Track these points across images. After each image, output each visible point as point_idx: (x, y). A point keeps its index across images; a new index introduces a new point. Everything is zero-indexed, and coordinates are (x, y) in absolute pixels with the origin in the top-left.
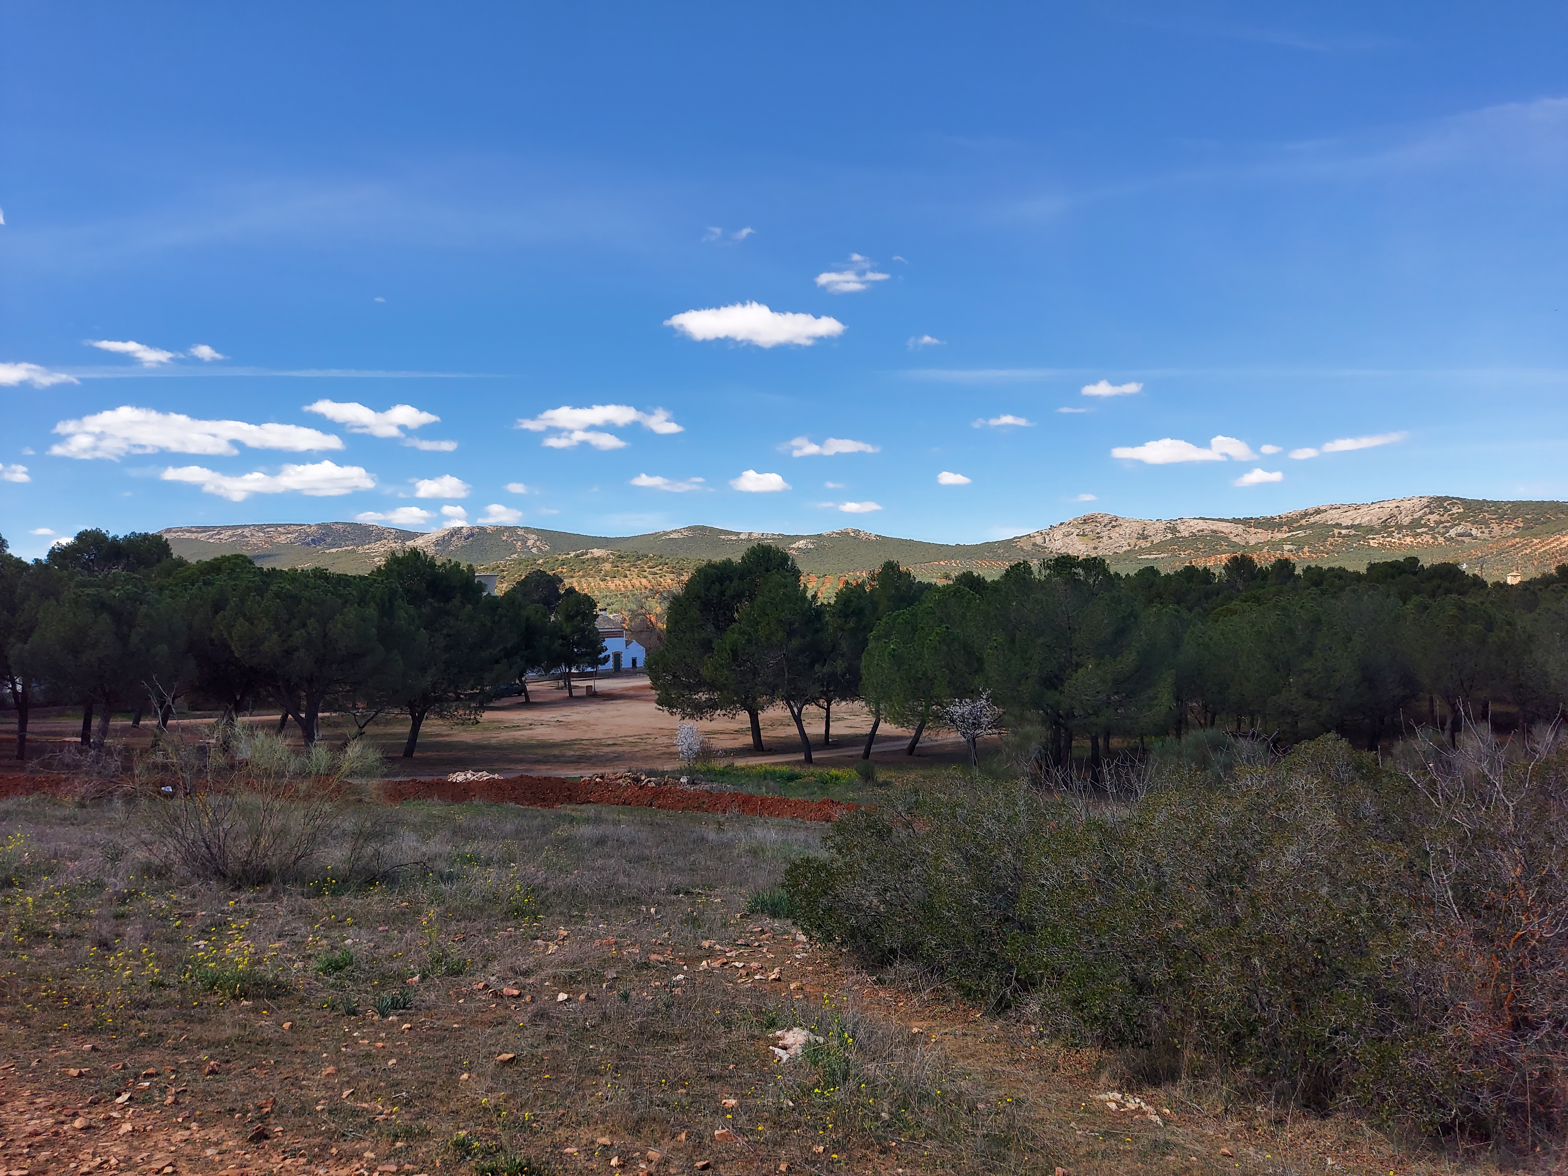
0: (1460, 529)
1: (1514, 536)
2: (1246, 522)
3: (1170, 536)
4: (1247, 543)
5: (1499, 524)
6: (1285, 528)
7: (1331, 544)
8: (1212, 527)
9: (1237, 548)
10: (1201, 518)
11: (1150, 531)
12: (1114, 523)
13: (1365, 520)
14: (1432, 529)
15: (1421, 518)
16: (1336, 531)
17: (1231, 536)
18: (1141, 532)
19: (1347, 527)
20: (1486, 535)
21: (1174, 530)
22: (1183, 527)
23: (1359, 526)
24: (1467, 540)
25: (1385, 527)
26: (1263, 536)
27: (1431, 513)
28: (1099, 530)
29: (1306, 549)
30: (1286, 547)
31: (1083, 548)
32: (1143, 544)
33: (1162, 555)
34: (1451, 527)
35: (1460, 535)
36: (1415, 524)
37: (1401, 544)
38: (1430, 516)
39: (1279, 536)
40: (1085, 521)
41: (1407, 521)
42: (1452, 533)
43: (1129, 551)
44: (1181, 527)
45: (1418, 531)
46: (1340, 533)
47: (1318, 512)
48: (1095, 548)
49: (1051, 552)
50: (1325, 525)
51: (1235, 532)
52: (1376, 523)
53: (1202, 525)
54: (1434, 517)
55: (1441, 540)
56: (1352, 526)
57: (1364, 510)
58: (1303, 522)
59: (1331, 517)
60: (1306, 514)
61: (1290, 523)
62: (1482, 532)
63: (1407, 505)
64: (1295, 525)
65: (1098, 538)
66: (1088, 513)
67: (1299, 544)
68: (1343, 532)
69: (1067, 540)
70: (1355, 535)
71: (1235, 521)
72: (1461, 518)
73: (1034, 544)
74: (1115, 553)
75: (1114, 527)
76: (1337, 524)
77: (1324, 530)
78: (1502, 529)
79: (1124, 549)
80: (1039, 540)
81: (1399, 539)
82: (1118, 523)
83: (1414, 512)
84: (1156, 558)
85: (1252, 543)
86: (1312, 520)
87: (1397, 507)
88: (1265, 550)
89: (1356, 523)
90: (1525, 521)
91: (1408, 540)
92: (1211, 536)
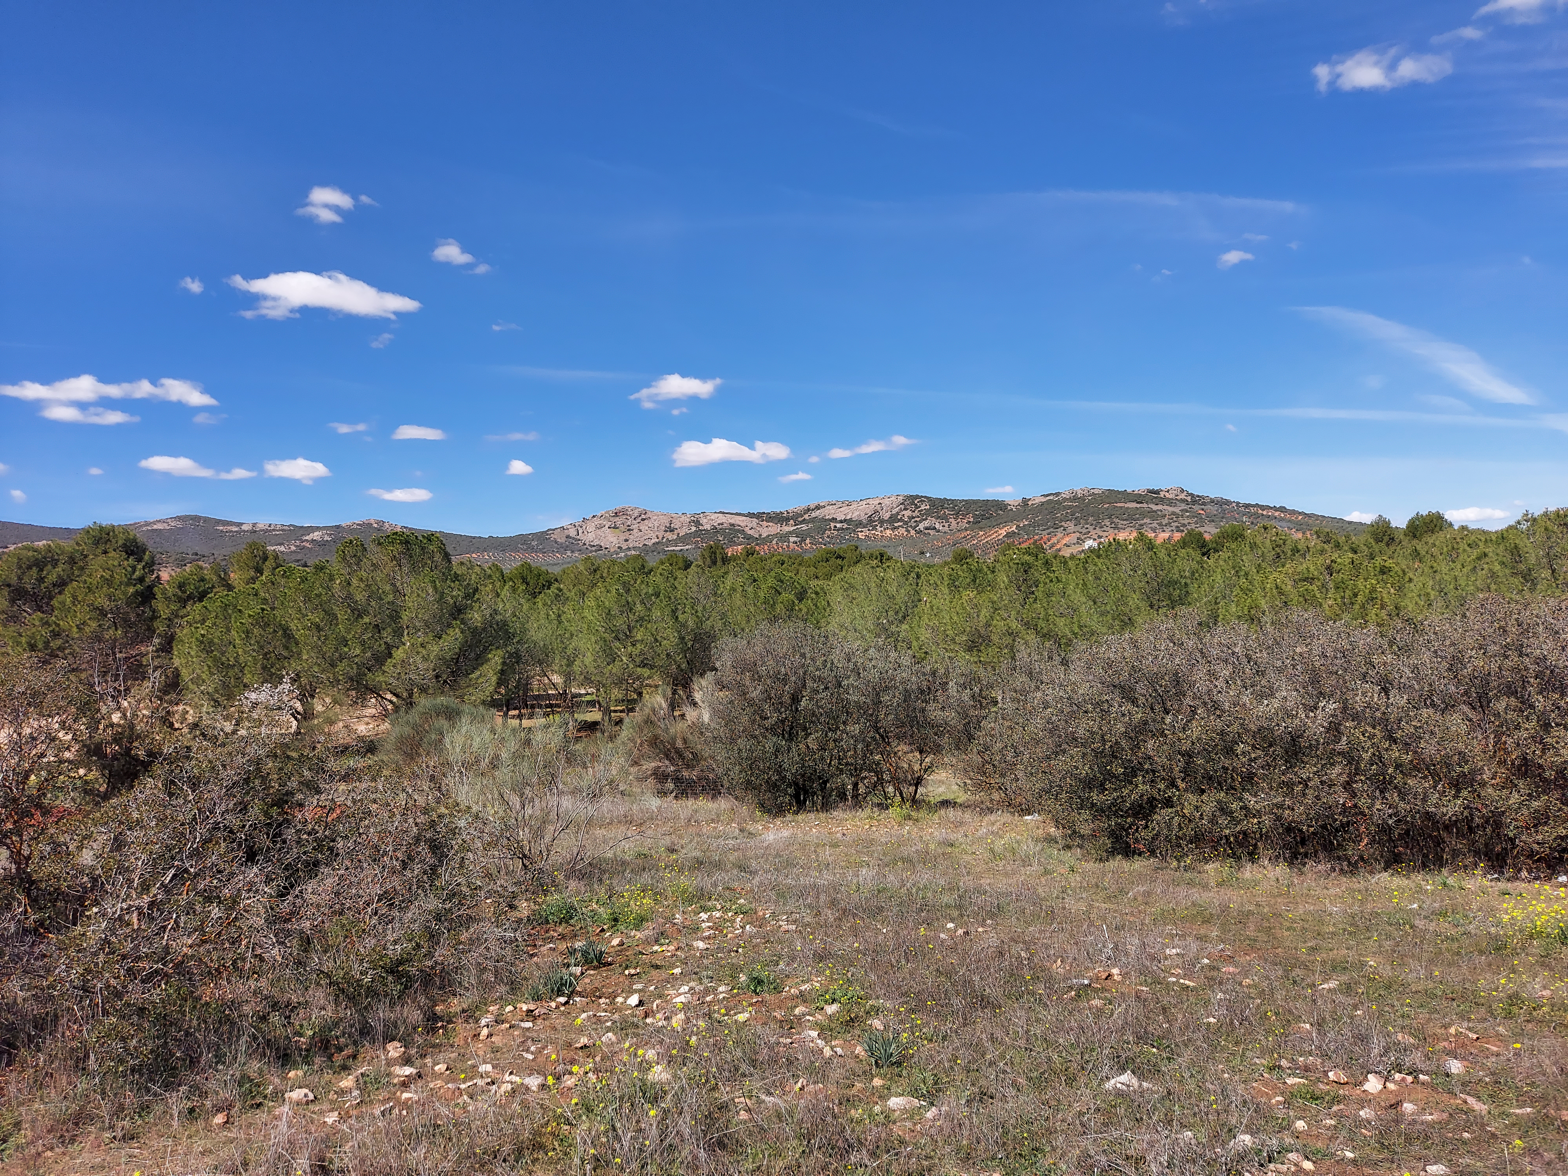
0: (926, 523)
1: (966, 529)
2: (759, 516)
3: (694, 529)
4: (760, 535)
5: (956, 519)
6: (792, 522)
7: (828, 537)
8: (732, 521)
9: (751, 540)
10: (720, 512)
11: (676, 524)
12: (643, 516)
13: (855, 516)
14: (906, 523)
15: (898, 513)
16: (832, 525)
17: (747, 530)
18: (668, 525)
19: (841, 522)
20: (946, 529)
21: (697, 523)
23: (851, 520)
24: (932, 532)
25: (871, 521)
26: (769, 529)
27: (906, 509)
28: (629, 523)
29: (808, 541)
30: (792, 539)
31: (614, 540)
32: (671, 536)
33: (687, 547)
34: (921, 522)
35: (927, 528)
36: (893, 519)
37: (882, 536)
38: (904, 512)
39: (787, 529)
40: (616, 514)
41: (887, 516)
42: (921, 526)
43: (657, 543)
44: (703, 521)
45: (896, 525)
46: (835, 527)
47: (818, 507)
48: (626, 540)
49: (585, 544)
50: (824, 520)
51: (750, 525)
52: (864, 518)
53: (722, 519)
54: (907, 513)
55: (913, 532)
56: (845, 520)
57: (854, 506)
58: (806, 517)
59: (828, 512)
60: (809, 510)
61: (795, 517)
62: (943, 526)
63: (887, 502)
64: (800, 519)
65: (629, 530)
66: (619, 507)
67: (802, 536)
68: (838, 525)
69: (599, 532)
70: (847, 529)
71: (750, 515)
72: (928, 514)
73: (568, 537)
74: (645, 545)
75: (643, 520)
76: (833, 519)
77: (823, 524)
78: (958, 523)
79: (653, 541)
80: (572, 533)
81: (881, 532)
82: (647, 516)
83: (892, 508)
84: (681, 550)
85: (764, 535)
86: (813, 515)
87: (880, 504)
88: (774, 542)
89: (848, 518)
90: (975, 516)
91: (888, 532)
92: (730, 529)
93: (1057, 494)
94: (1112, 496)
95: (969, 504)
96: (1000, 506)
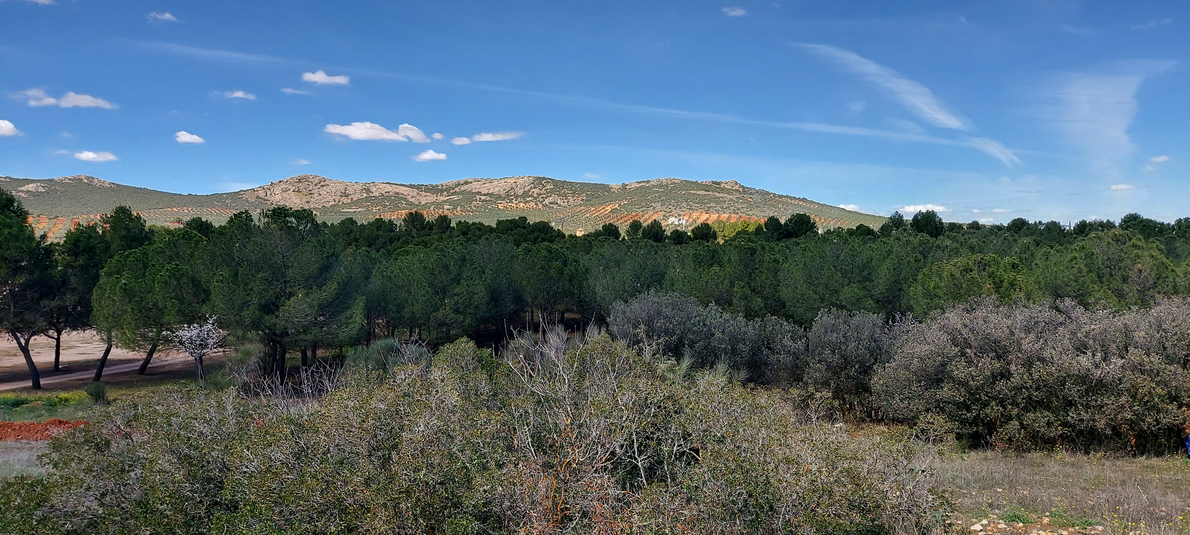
0: (551, 199)
1: (581, 205)
2: (418, 187)
3: (365, 195)
4: (420, 203)
5: (573, 197)
6: (445, 193)
7: (475, 206)
8: (395, 190)
9: (413, 206)
10: (387, 183)
11: (350, 191)
12: (322, 183)
13: (496, 191)
14: (535, 198)
15: (529, 191)
16: (478, 197)
17: (409, 197)
18: (343, 191)
19: (485, 195)
20: (566, 204)
21: (368, 191)
22: (374, 189)
23: (492, 194)
24: (555, 206)
25: (508, 196)
26: (431, 198)
27: (535, 188)
28: (310, 188)
29: (459, 209)
30: (446, 207)
31: (298, 202)
32: (345, 200)
33: (359, 210)
34: (546, 198)
35: (551, 203)
36: (526, 194)
37: (517, 208)
38: (534, 190)
39: (441, 199)
40: (300, 181)
41: (520, 192)
42: (547, 201)
43: (334, 205)
44: (373, 189)
45: (528, 199)
46: (480, 199)
47: (466, 183)
48: (308, 202)
49: (272, 204)
50: (471, 193)
51: (411, 194)
52: (502, 193)
53: (388, 188)
54: (536, 191)
55: (540, 206)
56: (488, 194)
57: (496, 183)
58: (457, 189)
59: (475, 187)
60: (459, 184)
61: (448, 190)
62: (564, 202)
63: (521, 181)
64: (452, 191)
65: (310, 194)
66: (302, 174)
67: (454, 205)
68: (483, 198)
69: (284, 194)
70: (490, 201)
71: (411, 186)
72: (551, 192)
73: (258, 197)
74: (323, 206)
75: (322, 186)
76: (479, 192)
77: (470, 196)
78: (574, 200)
79: (331, 204)
80: (261, 194)
81: (516, 204)
82: (326, 183)
83: (525, 186)
84: (355, 212)
85: (423, 203)
86: (463, 188)
87: (515, 182)
88: (432, 209)
89: (490, 192)
90: (587, 195)
91: (522, 205)
92: (395, 197)
93: (648, 182)
94: (688, 185)
95: (584, 186)
96: (606, 188)
